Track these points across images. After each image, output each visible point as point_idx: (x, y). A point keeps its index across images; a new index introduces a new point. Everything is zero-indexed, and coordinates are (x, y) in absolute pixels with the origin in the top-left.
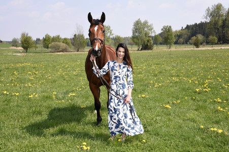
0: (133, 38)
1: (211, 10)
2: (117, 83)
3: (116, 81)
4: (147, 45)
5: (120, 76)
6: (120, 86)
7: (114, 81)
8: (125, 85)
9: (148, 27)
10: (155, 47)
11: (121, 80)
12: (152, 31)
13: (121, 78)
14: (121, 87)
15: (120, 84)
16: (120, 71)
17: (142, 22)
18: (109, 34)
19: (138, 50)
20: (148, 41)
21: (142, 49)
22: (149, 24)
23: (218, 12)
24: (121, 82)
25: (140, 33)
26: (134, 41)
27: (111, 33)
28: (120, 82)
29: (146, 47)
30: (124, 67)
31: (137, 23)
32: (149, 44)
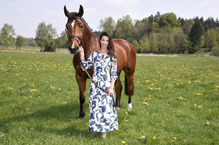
0: (37, 39)
1: (104, 22)
2: (99, 74)
3: (98, 72)
4: (50, 47)
5: (102, 67)
6: (101, 77)
7: (96, 73)
8: (107, 77)
9: (52, 30)
10: (57, 50)
11: (103, 71)
12: (56, 34)
13: (103, 69)
14: (103, 79)
15: (101, 75)
16: (102, 61)
17: (46, 25)
18: (11, 34)
19: (41, 51)
20: (51, 43)
21: (45, 51)
22: (53, 28)
23: (110, 25)
24: (103, 73)
25: (44, 35)
26: (37, 43)
27: (13, 32)
28: (101, 73)
29: (49, 49)
30: (107, 57)
31: (42, 26)
32: (52, 47)
